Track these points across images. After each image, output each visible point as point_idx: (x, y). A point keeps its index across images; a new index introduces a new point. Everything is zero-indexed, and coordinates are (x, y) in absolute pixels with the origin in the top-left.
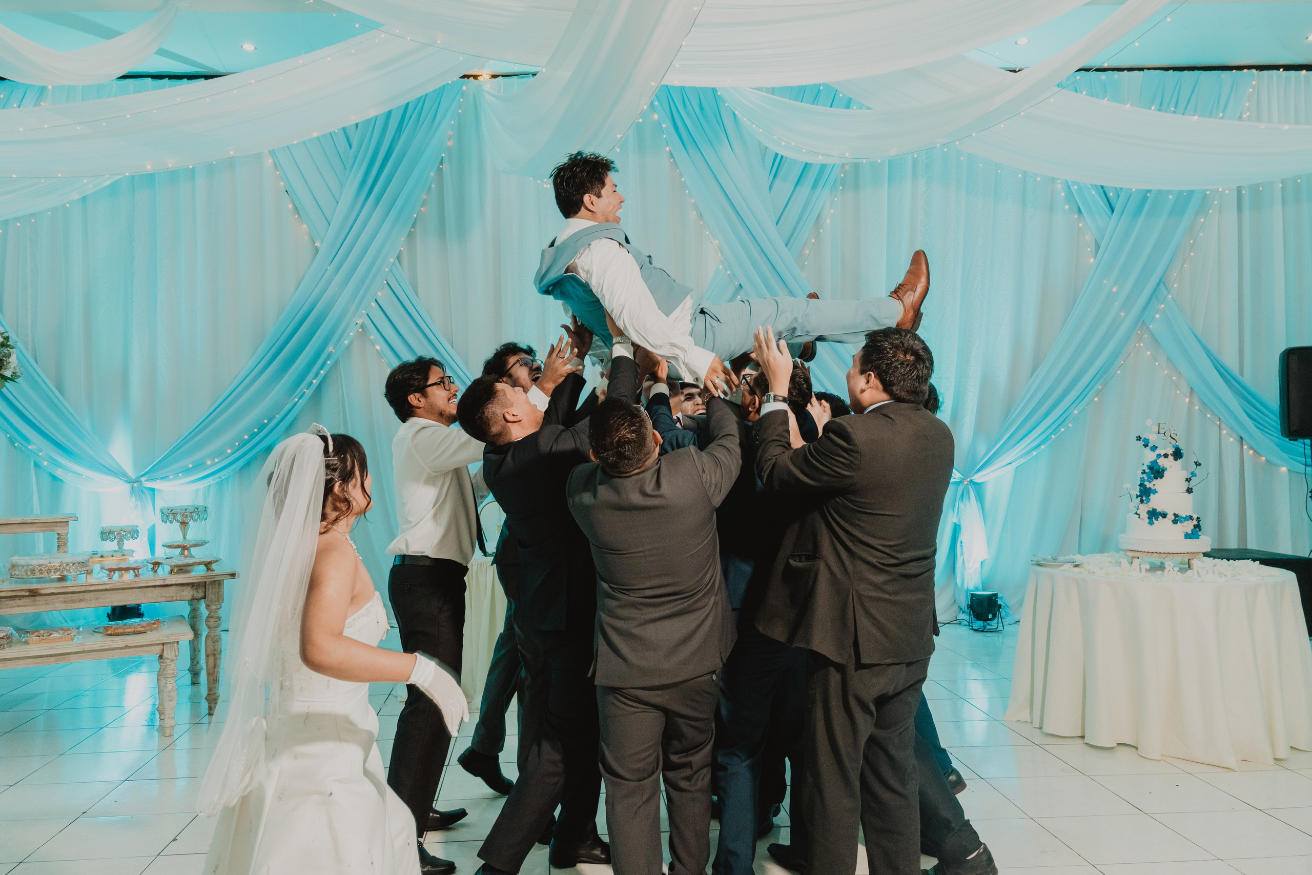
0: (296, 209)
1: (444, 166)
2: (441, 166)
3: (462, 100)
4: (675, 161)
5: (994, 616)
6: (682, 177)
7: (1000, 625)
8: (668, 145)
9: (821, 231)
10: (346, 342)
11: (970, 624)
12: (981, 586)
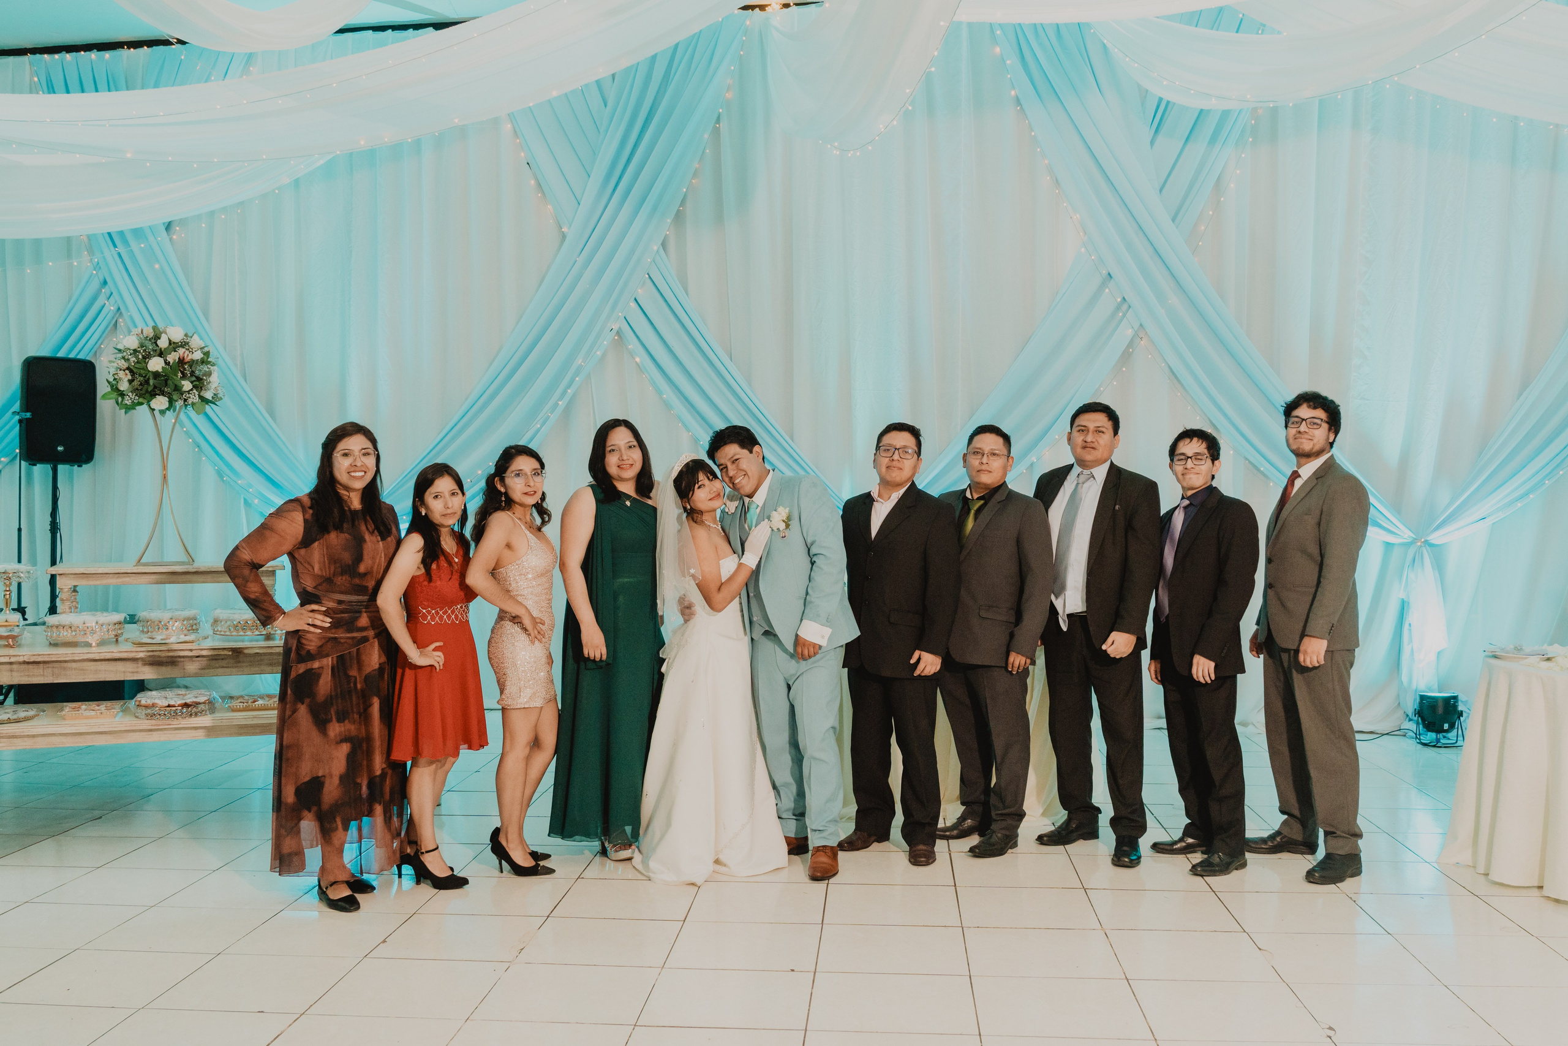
0: (539, 185)
1: (721, 125)
2: (718, 126)
3: (744, 38)
4: (1024, 110)
5: (1452, 726)
6: (1032, 130)
7: (1460, 738)
8: (1014, 88)
9: (1222, 199)
10: (598, 353)
11: (1417, 736)
12: (1436, 686)
